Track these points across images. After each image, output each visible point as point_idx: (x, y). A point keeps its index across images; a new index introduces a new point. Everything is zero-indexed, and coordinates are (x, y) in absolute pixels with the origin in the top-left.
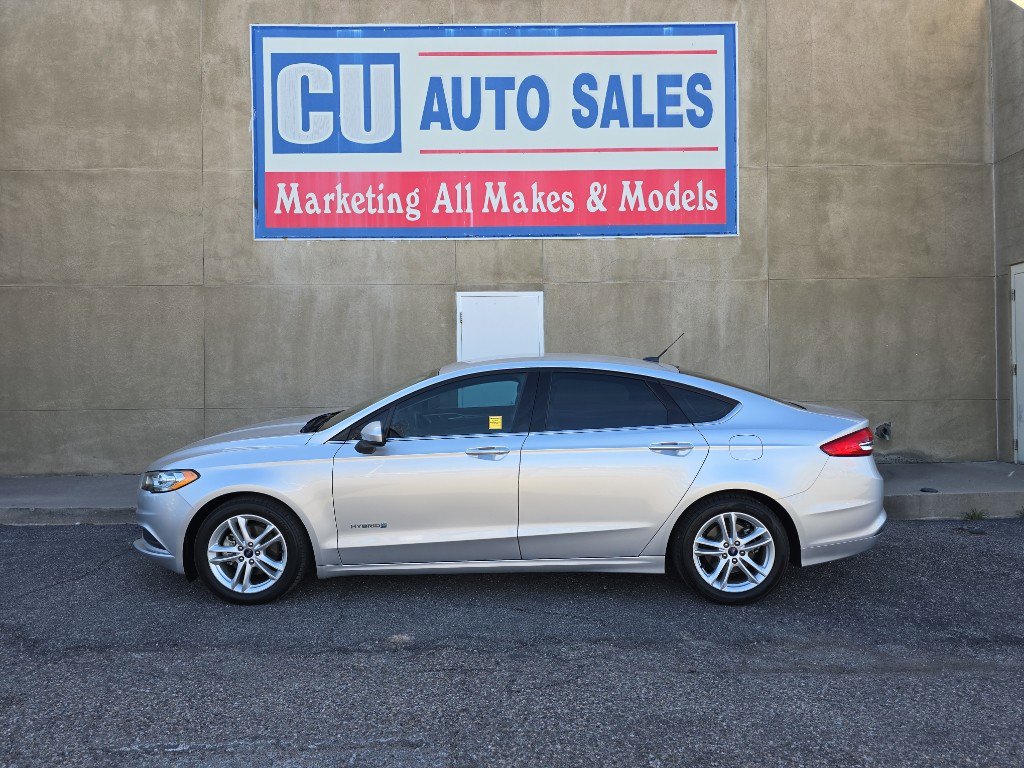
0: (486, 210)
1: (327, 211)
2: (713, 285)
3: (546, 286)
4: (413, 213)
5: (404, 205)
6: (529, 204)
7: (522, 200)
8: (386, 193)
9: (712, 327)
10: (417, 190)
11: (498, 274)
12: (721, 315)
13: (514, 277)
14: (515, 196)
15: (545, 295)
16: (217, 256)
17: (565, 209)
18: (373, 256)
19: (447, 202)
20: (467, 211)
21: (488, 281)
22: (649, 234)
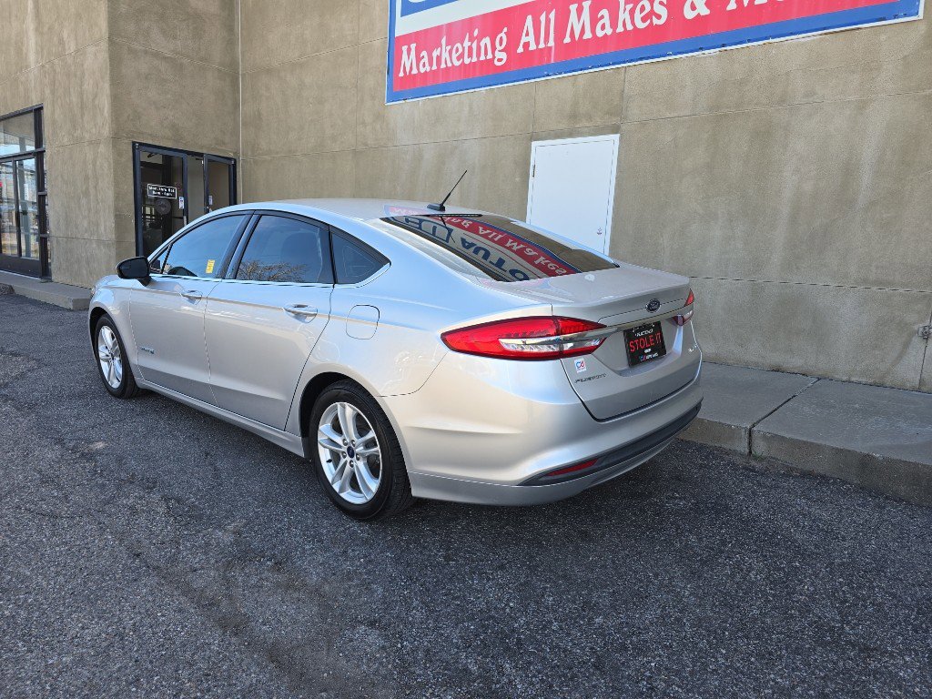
0: (567, 40)
1: (434, 67)
2: (862, 106)
3: (623, 127)
4: (501, 57)
5: (494, 49)
6: (614, 24)
7: (606, 20)
8: (479, 38)
9: (849, 171)
10: (505, 30)
11: (574, 116)
12: (868, 153)
13: (590, 118)
14: (599, 16)
15: (621, 139)
16: (364, 123)
17: (656, 21)
18: (466, 109)
19: (531, 38)
20: (549, 45)
21: (563, 126)
22: (767, 38)
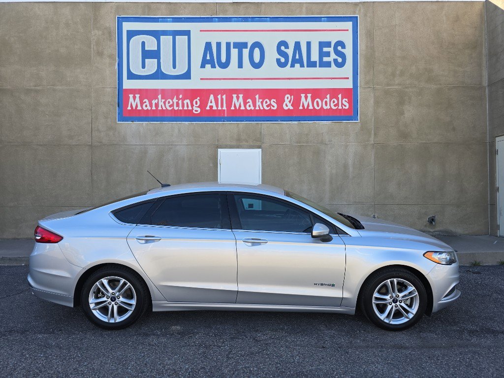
0: (233, 108)
1: (154, 108)
2: (346, 146)
3: (263, 146)
4: (197, 110)
5: (192, 106)
6: (255, 105)
7: (251, 103)
8: (183, 100)
9: (345, 166)
10: (198, 98)
11: (239, 140)
12: (350, 162)
13: (247, 142)
14: (247, 101)
15: (262, 150)
16: (98, 130)
17: (272, 108)
18: (176, 131)
19: (213, 104)
20: (223, 109)
21: (234, 143)
22: (314, 121)
